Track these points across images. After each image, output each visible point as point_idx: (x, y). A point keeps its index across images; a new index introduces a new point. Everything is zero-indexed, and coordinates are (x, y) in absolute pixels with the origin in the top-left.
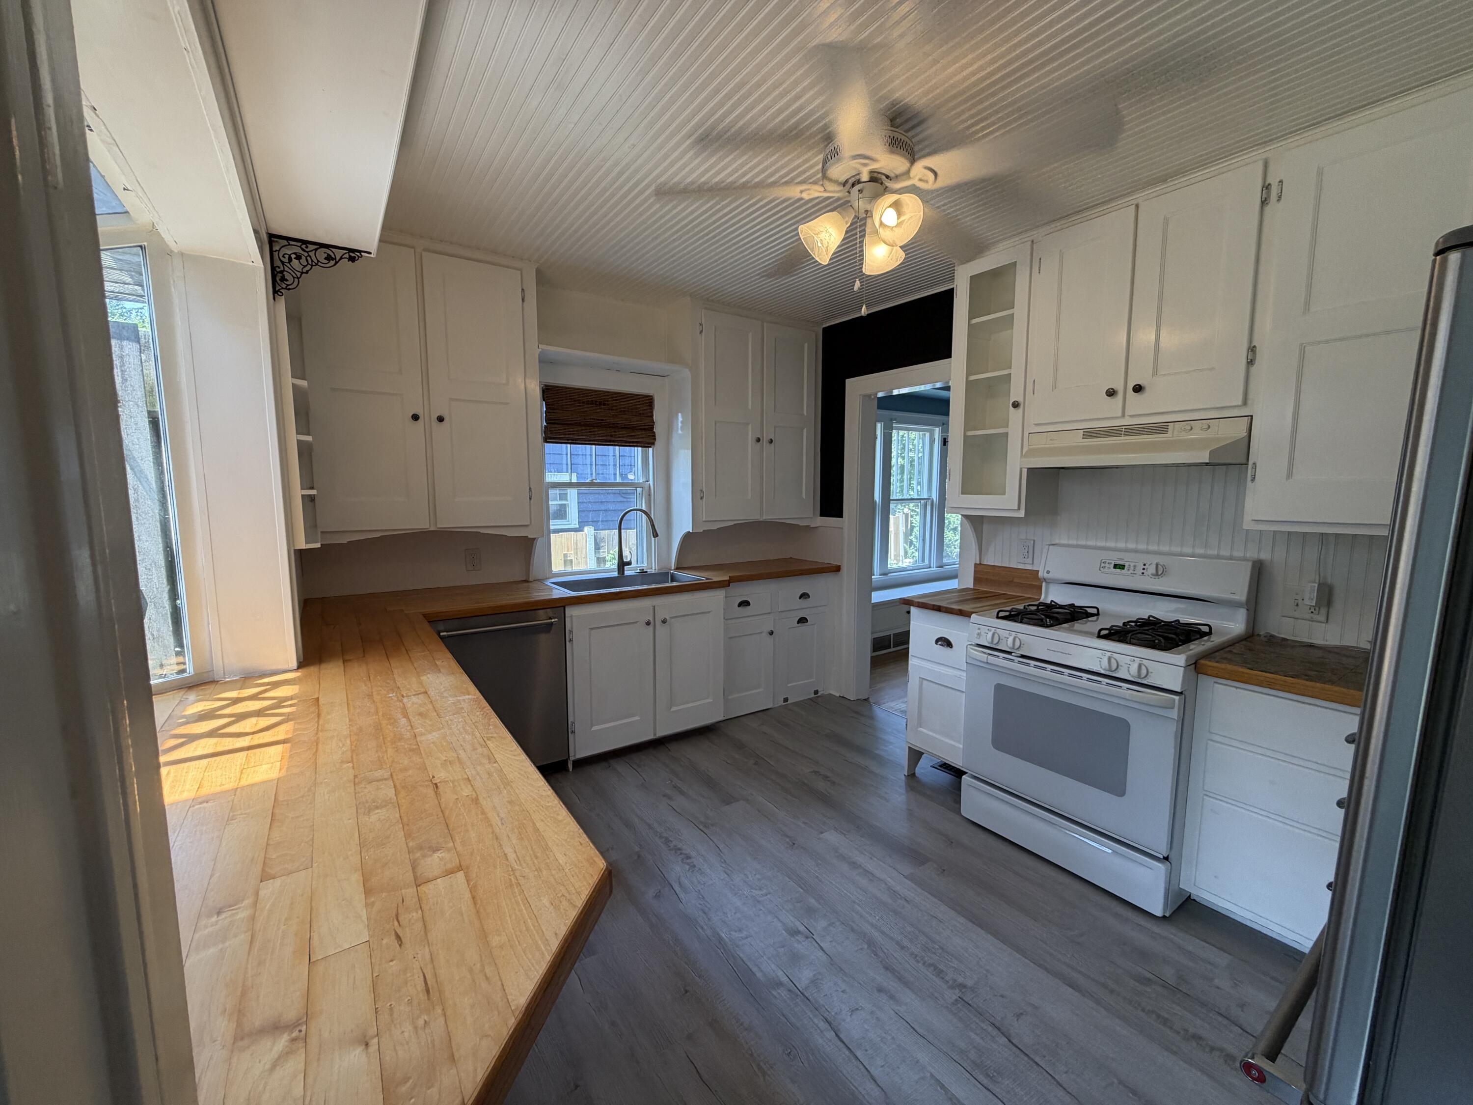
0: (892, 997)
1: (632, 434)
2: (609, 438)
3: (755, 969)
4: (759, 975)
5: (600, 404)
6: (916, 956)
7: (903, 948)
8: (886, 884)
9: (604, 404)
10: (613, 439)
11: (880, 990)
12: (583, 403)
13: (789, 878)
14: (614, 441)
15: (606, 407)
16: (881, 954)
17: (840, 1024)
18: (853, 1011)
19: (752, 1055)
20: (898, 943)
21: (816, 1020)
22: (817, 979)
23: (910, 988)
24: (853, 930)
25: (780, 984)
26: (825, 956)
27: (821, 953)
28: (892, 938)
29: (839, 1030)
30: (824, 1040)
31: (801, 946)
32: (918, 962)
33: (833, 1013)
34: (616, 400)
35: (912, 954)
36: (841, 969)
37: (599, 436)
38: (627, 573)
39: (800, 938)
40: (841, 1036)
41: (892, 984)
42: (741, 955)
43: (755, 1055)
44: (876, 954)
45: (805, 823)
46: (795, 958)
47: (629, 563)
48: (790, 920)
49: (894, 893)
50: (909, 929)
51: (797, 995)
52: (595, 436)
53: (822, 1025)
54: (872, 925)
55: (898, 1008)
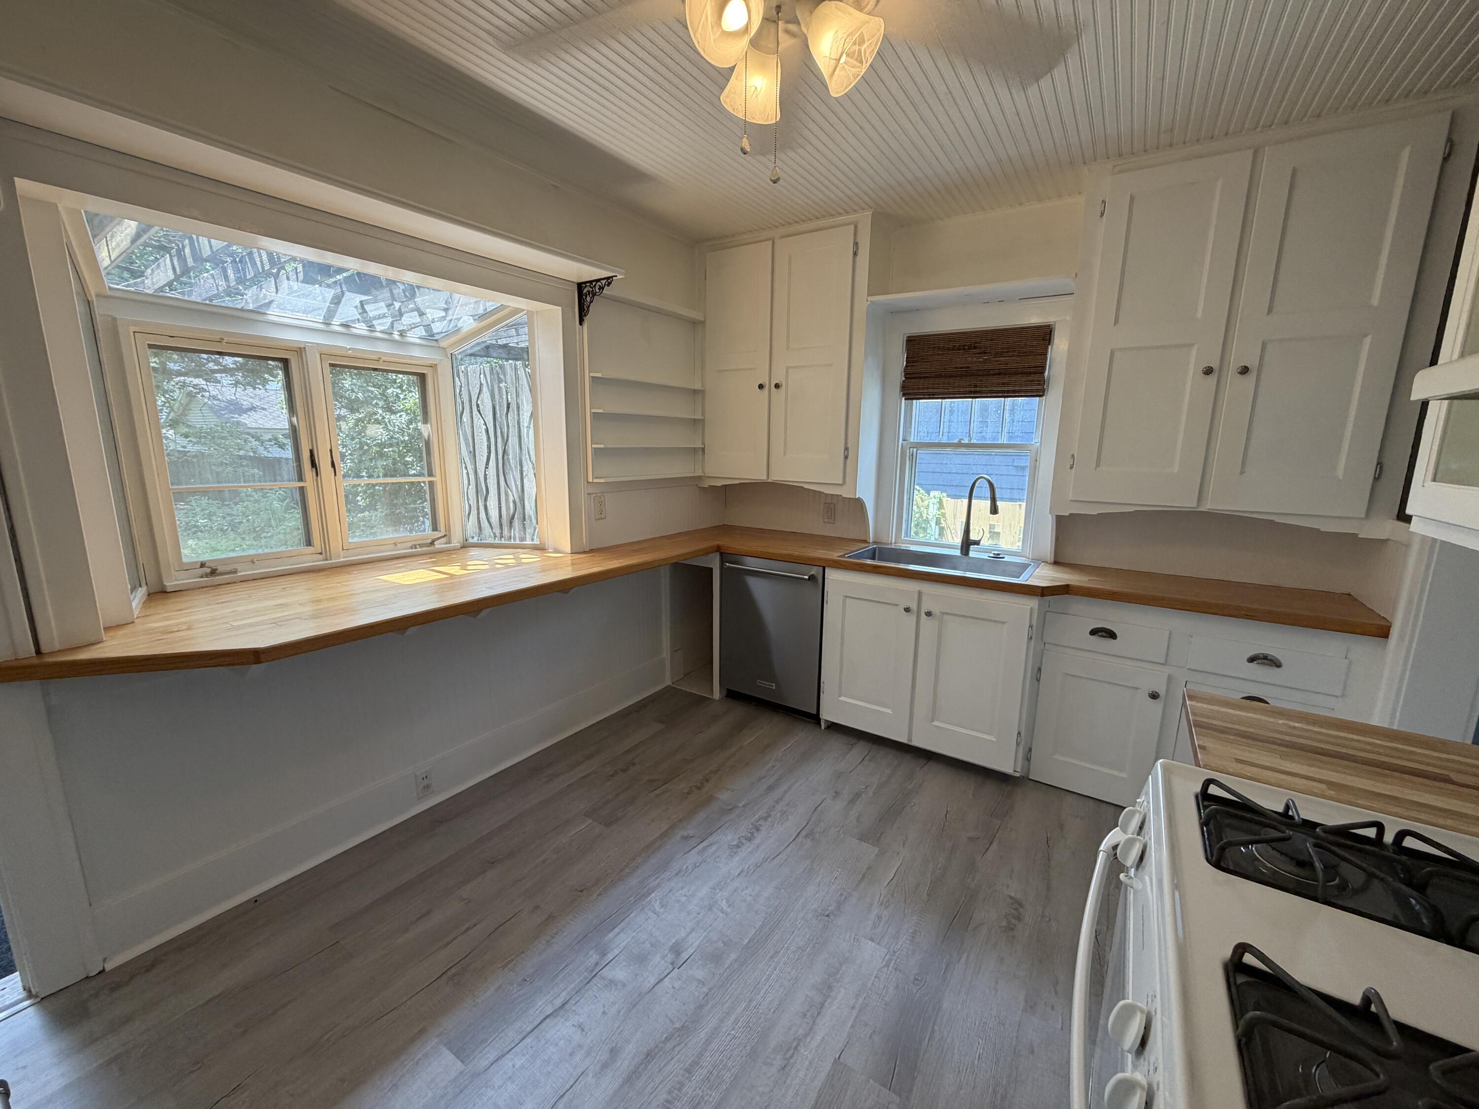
0: (605, 1066)
1: (1006, 380)
2: (973, 389)
3: (617, 930)
4: (611, 935)
5: (970, 348)
6: (680, 1090)
7: (689, 1071)
8: (806, 1036)
9: (975, 348)
10: (978, 389)
11: (614, 1052)
12: (949, 349)
13: (762, 927)
14: (980, 392)
15: (977, 351)
16: (669, 1045)
17: (562, 1017)
18: (581, 1027)
19: (523, 952)
20: (695, 1063)
21: (564, 994)
22: (616, 986)
23: (622, 1086)
24: (701, 1007)
25: (603, 954)
26: (650, 986)
27: (653, 981)
28: (701, 1055)
29: (555, 1017)
30: (543, 1005)
31: (659, 962)
32: (670, 1092)
33: (574, 1008)
34: (992, 340)
35: (682, 1085)
36: (634, 1006)
37: (959, 387)
38: (972, 554)
39: (670, 957)
40: (548, 1020)
41: (624, 1063)
42: (632, 915)
43: (523, 955)
44: (667, 1039)
45: (879, 917)
46: (641, 959)
47: (977, 543)
48: (694, 942)
49: (791, 1049)
50: (727, 1076)
51: (592, 971)
52: (954, 387)
53: (558, 1002)
54: (716, 1030)
55: (591, 1075)
